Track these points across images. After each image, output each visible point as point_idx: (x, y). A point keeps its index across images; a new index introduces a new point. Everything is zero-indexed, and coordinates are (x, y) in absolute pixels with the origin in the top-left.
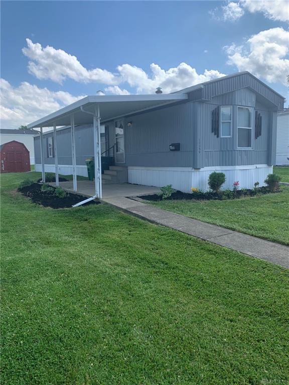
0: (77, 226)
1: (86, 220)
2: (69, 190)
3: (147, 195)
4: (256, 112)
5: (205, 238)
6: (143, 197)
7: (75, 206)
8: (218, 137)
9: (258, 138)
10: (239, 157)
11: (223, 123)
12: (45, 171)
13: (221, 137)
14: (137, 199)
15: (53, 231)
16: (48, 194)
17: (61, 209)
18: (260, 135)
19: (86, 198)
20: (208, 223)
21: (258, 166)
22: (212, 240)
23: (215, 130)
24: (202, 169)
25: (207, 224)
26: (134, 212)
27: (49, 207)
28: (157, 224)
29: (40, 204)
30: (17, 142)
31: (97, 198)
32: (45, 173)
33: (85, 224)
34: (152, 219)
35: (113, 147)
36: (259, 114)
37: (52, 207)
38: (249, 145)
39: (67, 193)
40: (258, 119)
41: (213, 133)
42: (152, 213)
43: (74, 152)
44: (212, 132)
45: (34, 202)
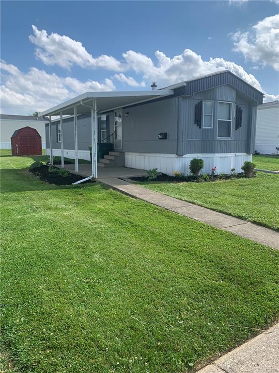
0: (74, 198)
1: (81, 194)
2: (71, 171)
3: (136, 177)
4: (237, 106)
5: (168, 208)
6: (132, 179)
7: (75, 184)
8: (200, 128)
9: (238, 129)
10: (219, 146)
11: (205, 115)
12: (53, 155)
13: (203, 128)
14: (126, 179)
15: (54, 201)
16: (54, 174)
17: (63, 186)
18: (241, 126)
19: (85, 178)
20: (177, 198)
21: (238, 154)
22: (173, 210)
23: (198, 121)
24: (184, 156)
25: (175, 199)
26: (120, 189)
27: (53, 184)
28: (136, 198)
29: (46, 182)
30: (30, 128)
31: (93, 178)
32: (53, 156)
33: (80, 197)
34: (134, 194)
35: (113, 134)
36: (240, 108)
37: (56, 184)
38: (229, 136)
39: (69, 174)
40: (239, 112)
41: (196, 125)
42: (135, 190)
43: (76, 139)
44: (195, 123)
45: (42, 180)
